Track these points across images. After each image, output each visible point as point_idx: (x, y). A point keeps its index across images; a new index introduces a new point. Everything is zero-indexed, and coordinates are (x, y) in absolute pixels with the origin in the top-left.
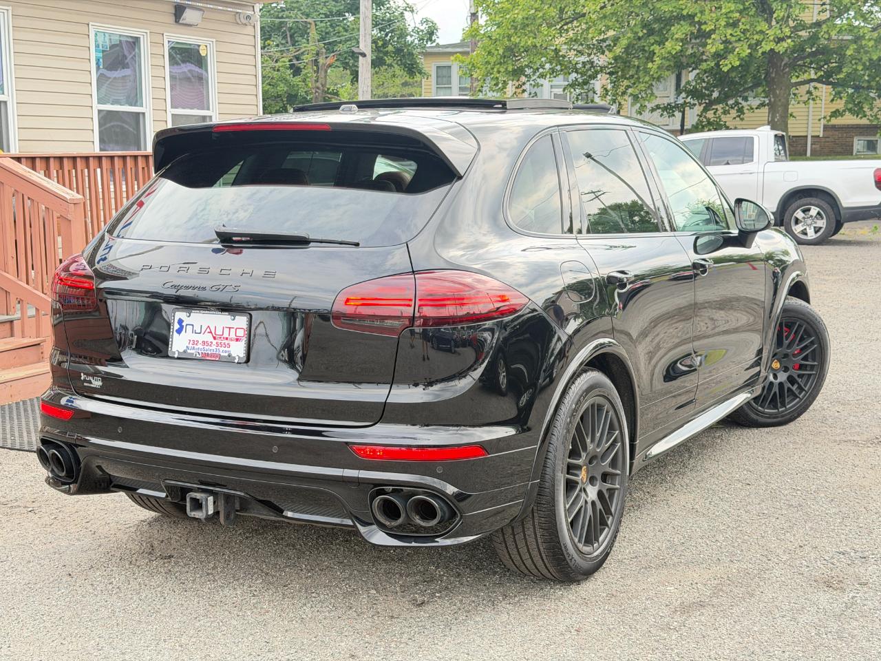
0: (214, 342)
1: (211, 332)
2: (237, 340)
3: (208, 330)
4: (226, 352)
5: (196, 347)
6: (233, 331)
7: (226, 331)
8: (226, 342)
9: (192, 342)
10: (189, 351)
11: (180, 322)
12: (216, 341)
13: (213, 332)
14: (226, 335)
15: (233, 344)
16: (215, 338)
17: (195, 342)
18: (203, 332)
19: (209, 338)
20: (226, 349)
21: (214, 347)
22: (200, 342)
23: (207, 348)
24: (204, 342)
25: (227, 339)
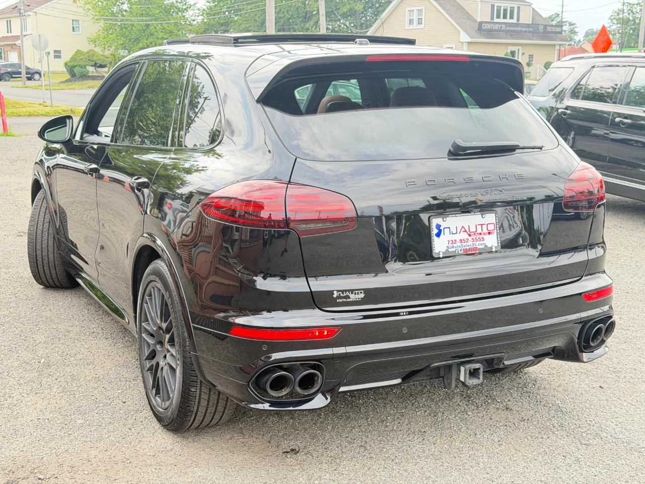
0: (470, 238)
1: (466, 231)
2: (489, 233)
3: (463, 230)
4: (481, 245)
5: (455, 245)
6: (484, 227)
7: (479, 227)
8: (481, 236)
9: (450, 242)
10: (450, 250)
11: (438, 226)
12: (471, 237)
13: (467, 230)
14: (479, 231)
15: (486, 237)
16: (470, 235)
17: (454, 242)
18: (458, 232)
19: (464, 236)
20: (482, 242)
21: (470, 243)
22: (458, 240)
23: (465, 244)
24: (461, 241)
25: (480, 234)
